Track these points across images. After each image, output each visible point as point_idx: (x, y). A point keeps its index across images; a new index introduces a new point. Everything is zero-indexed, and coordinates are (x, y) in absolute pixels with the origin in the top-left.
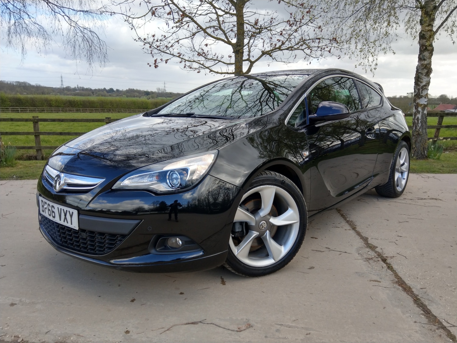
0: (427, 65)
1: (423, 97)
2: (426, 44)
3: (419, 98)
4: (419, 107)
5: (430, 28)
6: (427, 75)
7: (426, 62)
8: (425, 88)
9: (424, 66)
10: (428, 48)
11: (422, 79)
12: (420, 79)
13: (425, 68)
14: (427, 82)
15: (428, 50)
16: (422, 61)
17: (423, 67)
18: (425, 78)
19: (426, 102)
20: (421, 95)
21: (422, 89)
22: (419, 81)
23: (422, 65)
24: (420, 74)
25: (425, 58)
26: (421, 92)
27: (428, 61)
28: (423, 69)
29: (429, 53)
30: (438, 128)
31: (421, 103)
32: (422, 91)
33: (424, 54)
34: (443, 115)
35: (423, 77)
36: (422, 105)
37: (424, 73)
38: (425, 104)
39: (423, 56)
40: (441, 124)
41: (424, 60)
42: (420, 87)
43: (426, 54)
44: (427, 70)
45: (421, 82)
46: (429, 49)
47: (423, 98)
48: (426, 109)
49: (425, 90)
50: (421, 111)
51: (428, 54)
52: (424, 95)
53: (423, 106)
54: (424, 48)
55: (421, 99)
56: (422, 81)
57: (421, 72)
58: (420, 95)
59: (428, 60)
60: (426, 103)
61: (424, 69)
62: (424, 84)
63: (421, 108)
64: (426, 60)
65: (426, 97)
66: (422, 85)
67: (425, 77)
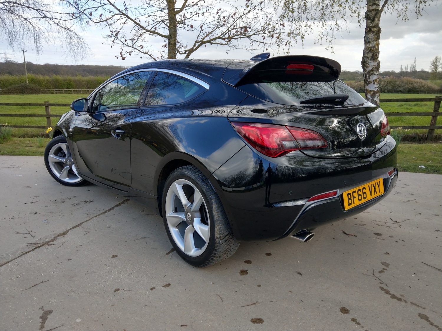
0: (371, 48)
1: (371, 82)
2: (370, 25)
3: (367, 84)
4: (368, 94)
5: (374, 7)
6: (373, 59)
7: (370, 45)
8: (372, 73)
9: (369, 49)
10: (372, 29)
11: (367, 63)
12: (366, 63)
13: (370, 51)
14: (374, 67)
15: (373, 32)
16: (367, 44)
17: (368, 51)
18: (371, 63)
19: (375, 88)
20: (369, 80)
21: (369, 74)
22: (365, 66)
23: (367, 48)
24: (365, 58)
25: (370, 40)
26: (368, 78)
27: (373, 44)
28: (368, 52)
29: (375, 35)
30: (434, 115)
31: (370, 90)
32: (369, 76)
33: (369, 36)
34: (438, 101)
35: (369, 61)
36: (370, 91)
37: (370, 57)
38: (374, 91)
39: (367, 39)
40: (438, 111)
41: (369, 42)
42: (367, 72)
43: (371, 36)
44: (372, 54)
45: (367, 67)
46: (374, 30)
47: (372, 84)
48: (376, 96)
49: (373, 75)
50: (371, 98)
51: (373, 36)
52: (372, 81)
53: (372, 92)
54: (368, 29)
55: (369, 85)
56: (368, 65)
57: (367, 55)
58: (367, 81)
59: (373, 42)
60: (376, 90)
61: (370, 53)
62: (370, 68)
63: (370, 95)
64: (371, 43)
65: (375, 83)
66: (368, 70)
67: (370, 61)
